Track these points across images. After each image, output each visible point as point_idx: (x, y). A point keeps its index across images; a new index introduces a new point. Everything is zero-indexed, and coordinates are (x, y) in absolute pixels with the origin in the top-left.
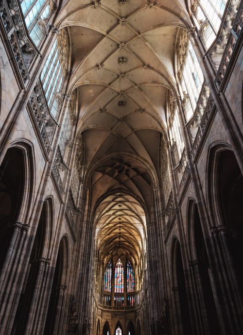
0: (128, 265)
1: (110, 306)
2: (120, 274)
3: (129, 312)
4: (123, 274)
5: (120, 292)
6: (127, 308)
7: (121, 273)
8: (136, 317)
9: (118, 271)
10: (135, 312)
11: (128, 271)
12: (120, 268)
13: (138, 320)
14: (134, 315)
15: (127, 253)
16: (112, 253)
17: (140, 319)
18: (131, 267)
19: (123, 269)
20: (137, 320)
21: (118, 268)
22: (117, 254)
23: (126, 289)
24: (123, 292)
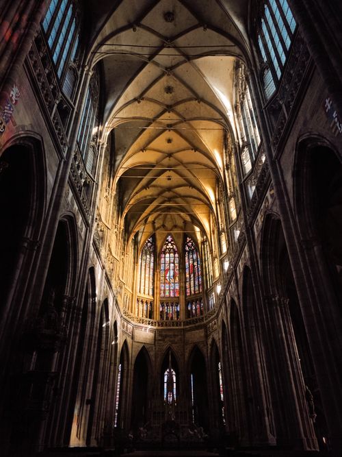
0: (187, 248)
1: (151, 320)
2: (172, 265)
3: (191, 329)
4: (177, 265)
5: (172, 295)
6: (186, 323)
7: (174, 263)
8: (207, 336)
9: (167, 259)
10: (205, 327)
11: (186, 258)
12: (172, 255)
13: (213, 340)
14: (203, 334)
15: (185, 222)
16: (153, 223)
17: (217, 339)
18: (192, 251)
19: (177, 255)
20: (210, 341)
21: (167, 255)
22: (163, 226)
23: (183, 289)
24: (177, 295)
